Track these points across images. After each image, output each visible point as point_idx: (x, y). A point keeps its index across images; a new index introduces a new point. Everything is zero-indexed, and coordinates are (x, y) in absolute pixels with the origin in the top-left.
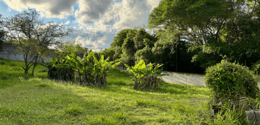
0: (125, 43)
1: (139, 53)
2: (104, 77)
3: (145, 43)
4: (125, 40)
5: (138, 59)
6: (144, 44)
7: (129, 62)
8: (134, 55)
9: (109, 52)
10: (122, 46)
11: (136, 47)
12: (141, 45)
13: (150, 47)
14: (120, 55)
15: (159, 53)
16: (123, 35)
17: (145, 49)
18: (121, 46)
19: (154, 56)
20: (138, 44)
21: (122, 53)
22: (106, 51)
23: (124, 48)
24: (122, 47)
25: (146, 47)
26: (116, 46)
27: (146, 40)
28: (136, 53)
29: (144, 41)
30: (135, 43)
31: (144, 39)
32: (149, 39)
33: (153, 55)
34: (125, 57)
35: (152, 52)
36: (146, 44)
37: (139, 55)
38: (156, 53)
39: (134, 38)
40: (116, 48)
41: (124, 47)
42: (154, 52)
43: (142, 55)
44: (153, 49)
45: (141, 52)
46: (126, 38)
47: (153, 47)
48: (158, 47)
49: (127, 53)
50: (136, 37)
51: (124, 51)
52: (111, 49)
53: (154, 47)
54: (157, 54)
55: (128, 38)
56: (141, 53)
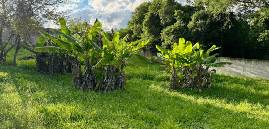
0: (147, 18)
1: (169, 31)
2: (120, 68)
3: (176, 16)
4: (146, 15)
5: (166, 40)
6: (175, 18)
7: (152, 44)
8: (161, 34)
9: (126, 32)
10: (143, 23)
11: (162, 23)
12: (170, 19)
13: (184, 22)
14: (140, 35)
15: (200, 30)
16: (143, 9)
17: (176, 25)
18: (141, 23)
19: (192, 34)
20: (165, 19)
21: (142, 32)
22: (122, 31)
23: (146, 26)
24: (143, 25)
25: (178, 22)
26: (135, 24)
27: (178, 13)
28: (164, 31)
29: (175, 13)
30: (161, 18)
31: (175, 11)
32: (182, 11)
33: (190, 32)
34: (147, 37)
35: (188, 28)
36: (178, 18)
37: (167, 33)
38: (195, 30)
39: (159, 11)
40: (134, 26)
41: (146, 24)
42: (192, 29)
43: (173, 34)
44: (190, 24)
45: (171, 29)
46: (148, 12)
47: (190, 22)
48: (197, 20)
49: (149, 32)
50: (163, 9)
51: (145, 29)
52: (128, 29)
53: (191, 20)
54: (197, 31)
55: (150, 12)
56: (171, 31)
